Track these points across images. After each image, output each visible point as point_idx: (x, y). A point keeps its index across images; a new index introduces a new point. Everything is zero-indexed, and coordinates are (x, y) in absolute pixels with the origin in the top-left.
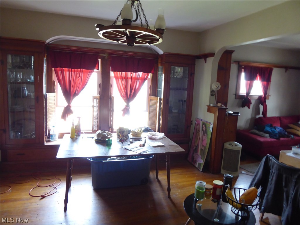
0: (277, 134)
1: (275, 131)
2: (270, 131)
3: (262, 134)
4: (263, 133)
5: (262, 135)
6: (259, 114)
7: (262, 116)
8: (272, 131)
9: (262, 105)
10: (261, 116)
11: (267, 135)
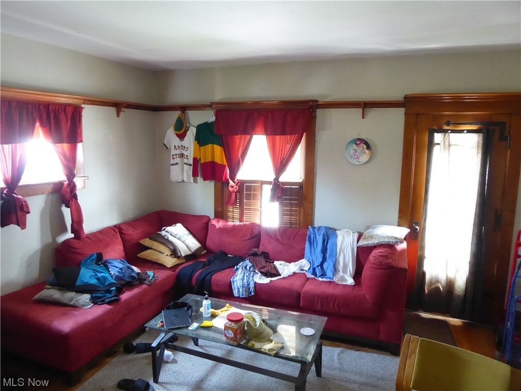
0: (112, 284)
1: (105, 278)
2: (94, 281)
3: (72, 299)
4: (73, 294)
5: (72, 303)
6: (64, 230)
7: (72, 236)
8: (98, 279)
9: (67, 206)
10: (69, 235)
11: (86, 297)
